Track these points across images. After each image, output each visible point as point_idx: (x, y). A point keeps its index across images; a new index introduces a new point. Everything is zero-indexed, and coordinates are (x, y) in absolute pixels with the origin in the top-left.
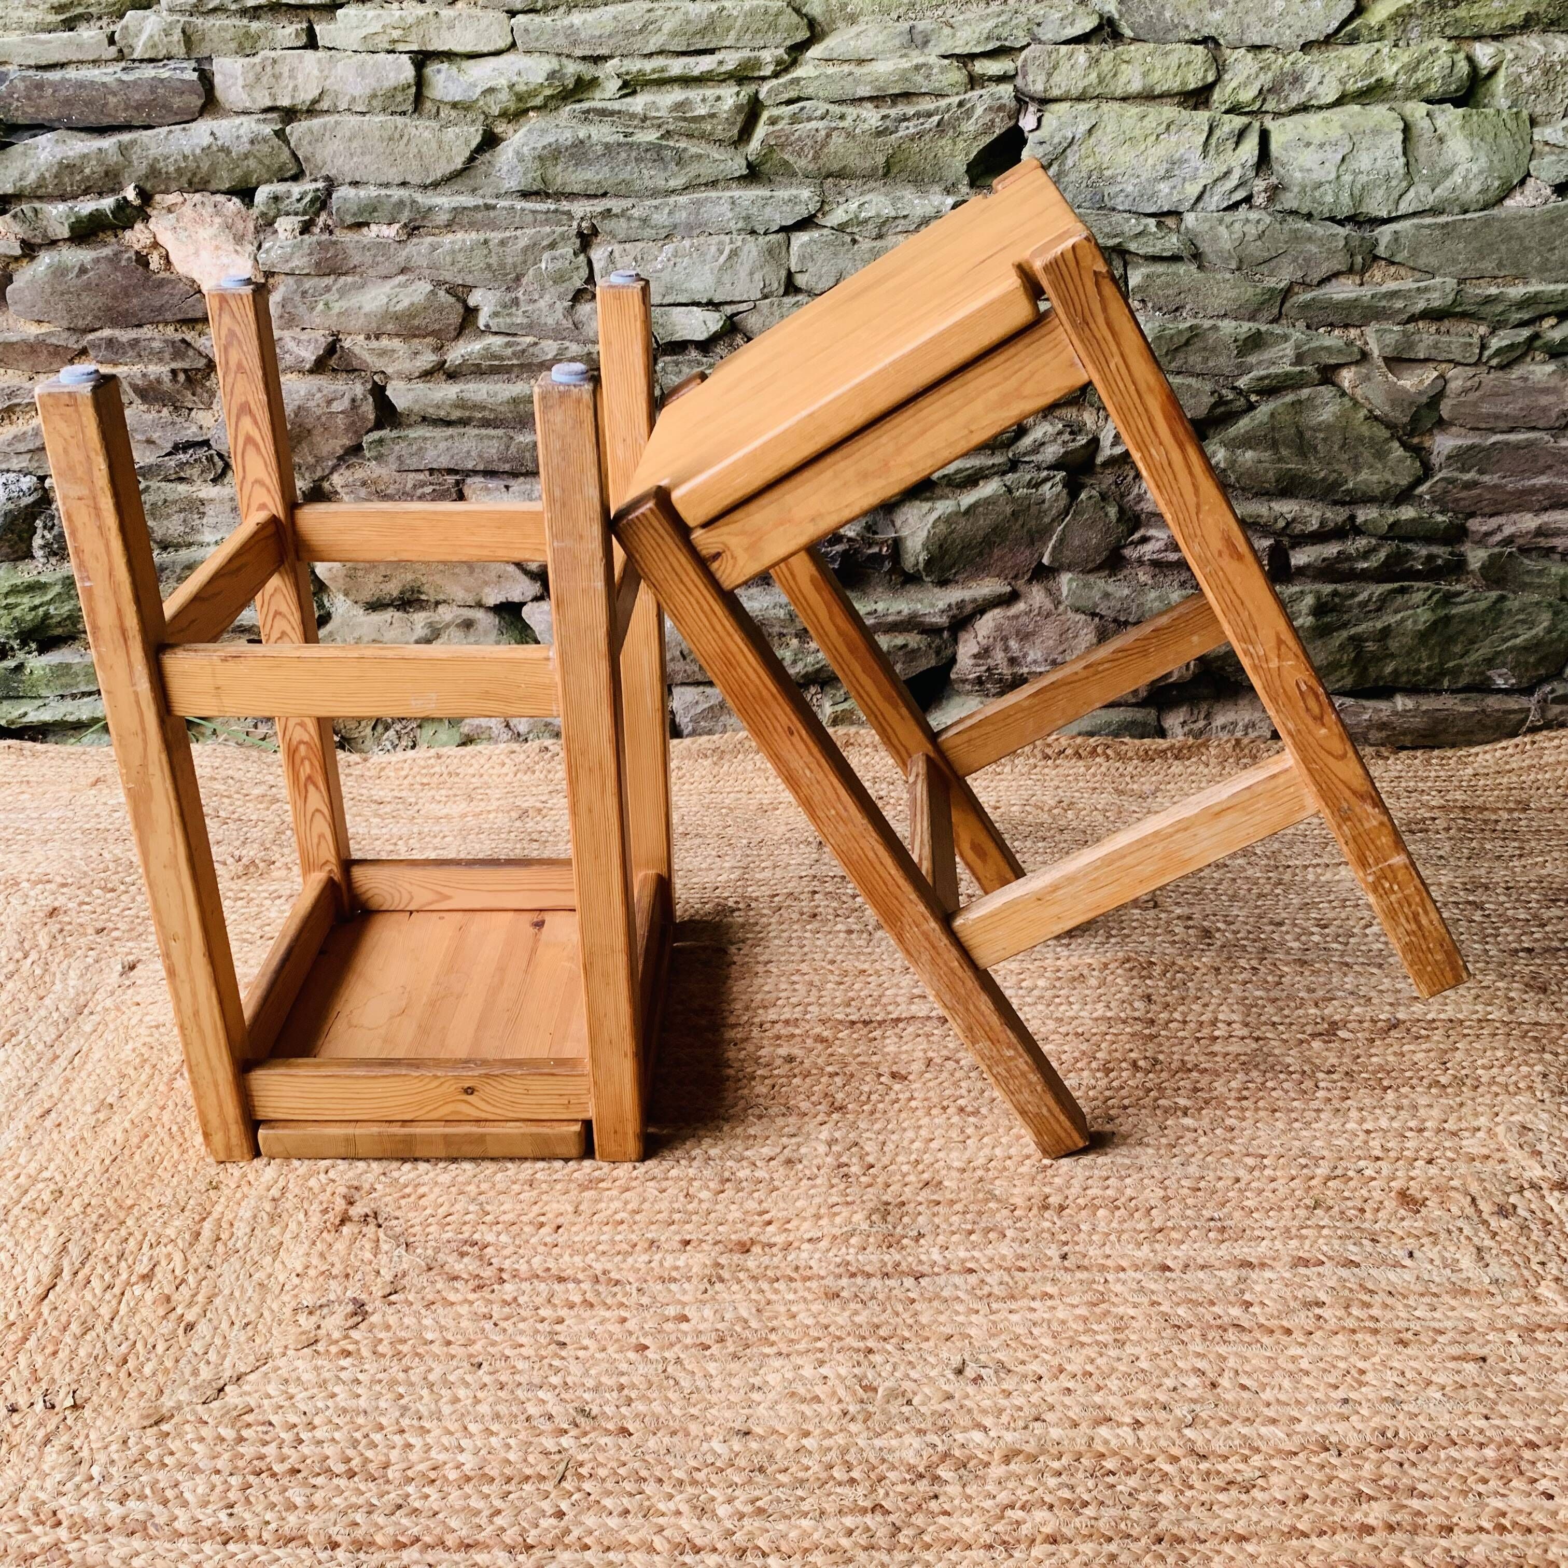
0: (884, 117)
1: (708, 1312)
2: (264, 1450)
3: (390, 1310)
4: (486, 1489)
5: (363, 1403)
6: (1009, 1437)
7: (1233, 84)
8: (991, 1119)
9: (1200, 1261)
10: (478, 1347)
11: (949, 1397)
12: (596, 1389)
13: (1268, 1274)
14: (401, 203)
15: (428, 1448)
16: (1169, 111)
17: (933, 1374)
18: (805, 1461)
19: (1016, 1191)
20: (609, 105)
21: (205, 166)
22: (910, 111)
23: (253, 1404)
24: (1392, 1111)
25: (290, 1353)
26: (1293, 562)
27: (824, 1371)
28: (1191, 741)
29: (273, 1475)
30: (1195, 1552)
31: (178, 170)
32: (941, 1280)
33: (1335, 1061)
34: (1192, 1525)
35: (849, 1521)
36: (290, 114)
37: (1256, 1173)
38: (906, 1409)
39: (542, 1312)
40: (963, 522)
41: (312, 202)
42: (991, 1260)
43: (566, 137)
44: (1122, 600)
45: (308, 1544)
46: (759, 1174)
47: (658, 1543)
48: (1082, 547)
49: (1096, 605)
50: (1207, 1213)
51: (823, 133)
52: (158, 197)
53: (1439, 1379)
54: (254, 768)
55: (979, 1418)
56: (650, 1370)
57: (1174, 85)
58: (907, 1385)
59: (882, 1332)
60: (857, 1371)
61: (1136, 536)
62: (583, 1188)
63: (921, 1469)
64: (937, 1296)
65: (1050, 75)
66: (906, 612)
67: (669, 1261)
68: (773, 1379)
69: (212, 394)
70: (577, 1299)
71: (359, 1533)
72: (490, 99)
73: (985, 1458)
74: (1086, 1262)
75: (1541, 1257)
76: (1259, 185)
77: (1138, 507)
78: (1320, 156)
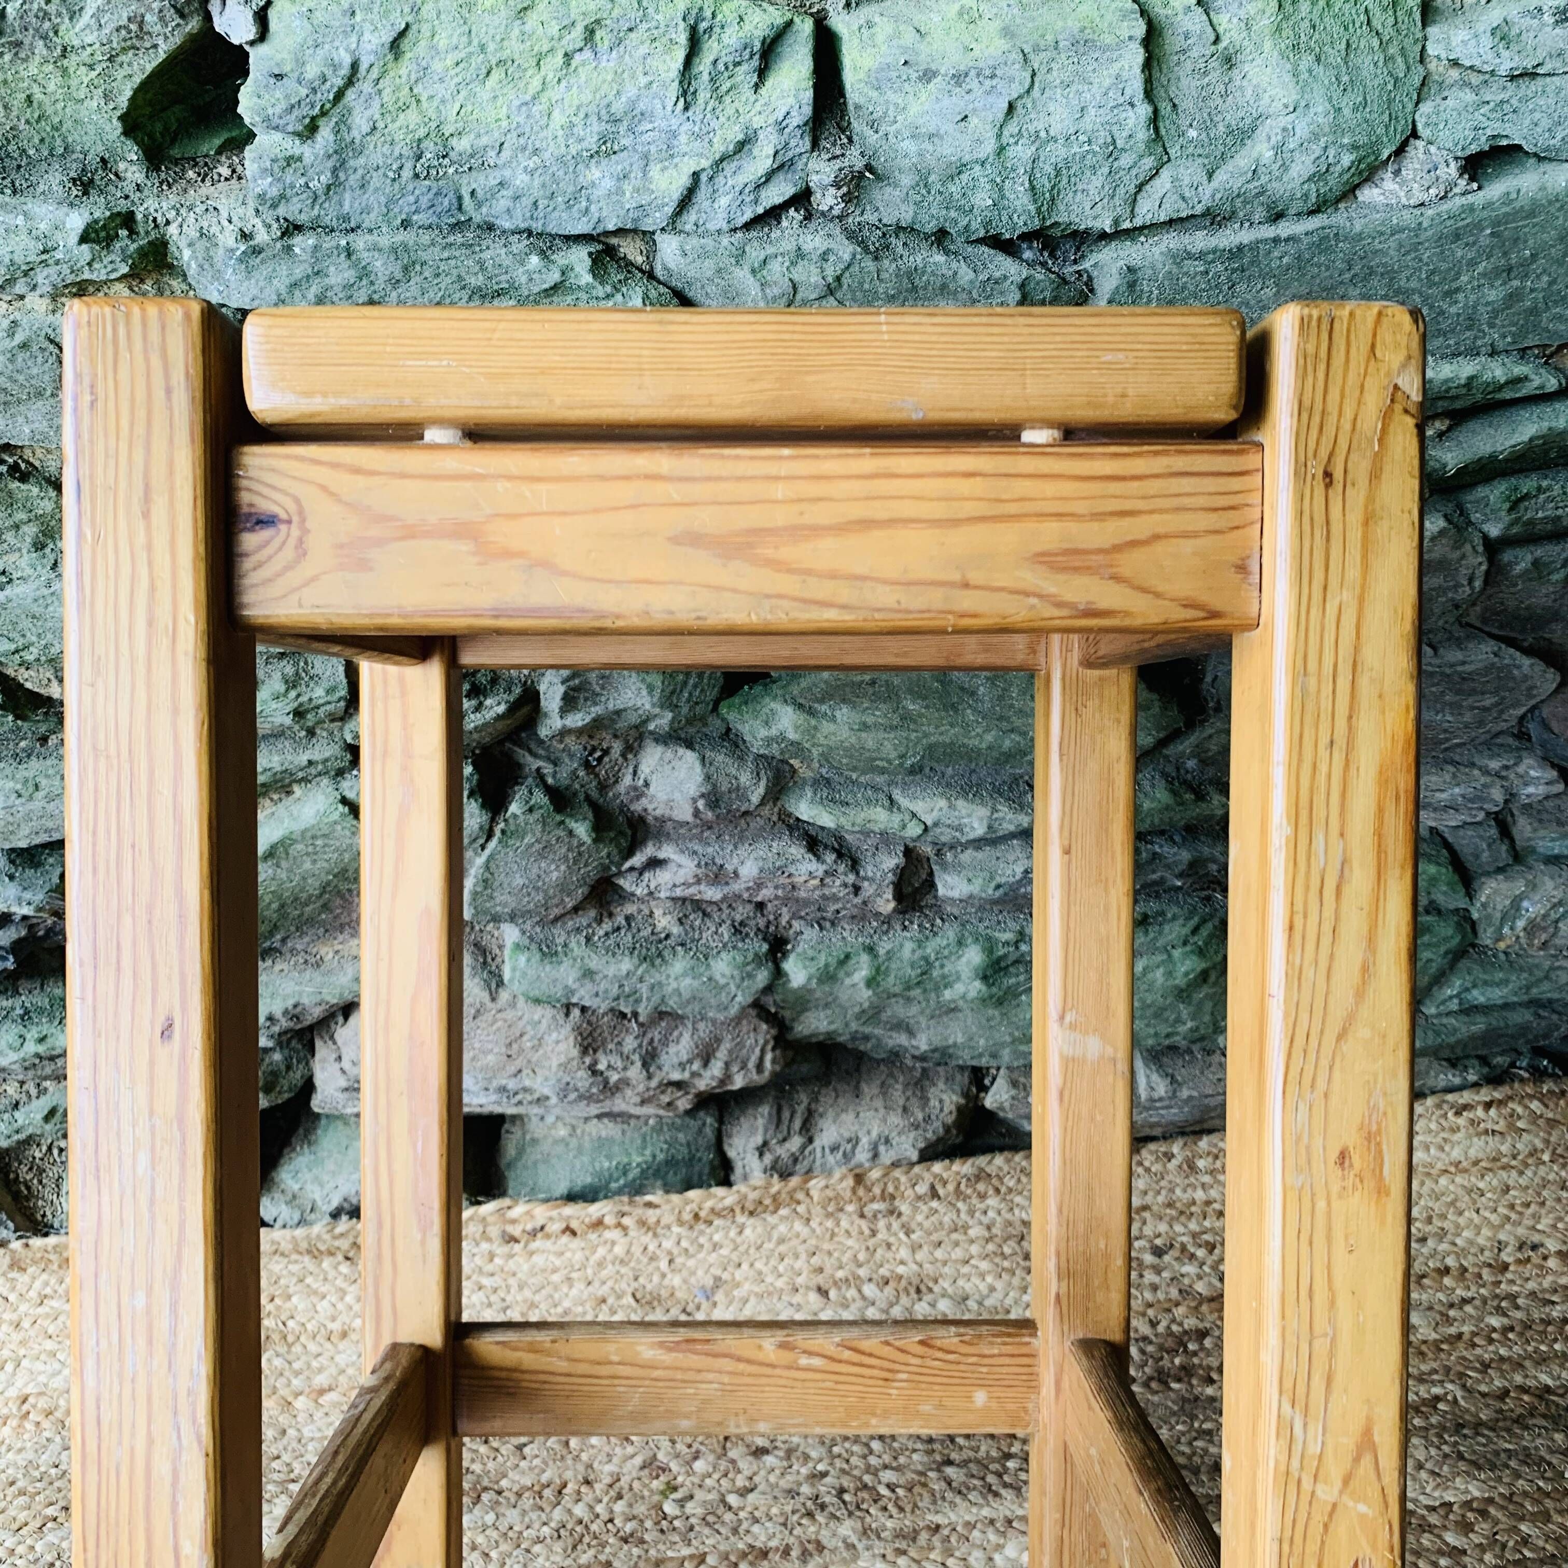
26: (944, 892)
28: (776, 1185)
44: (620, 981)
48: (533, 885)
49: (570, 991)
61: (637, 860)
76: (823, 169)
77: (637, 807)
78: (957, 103)
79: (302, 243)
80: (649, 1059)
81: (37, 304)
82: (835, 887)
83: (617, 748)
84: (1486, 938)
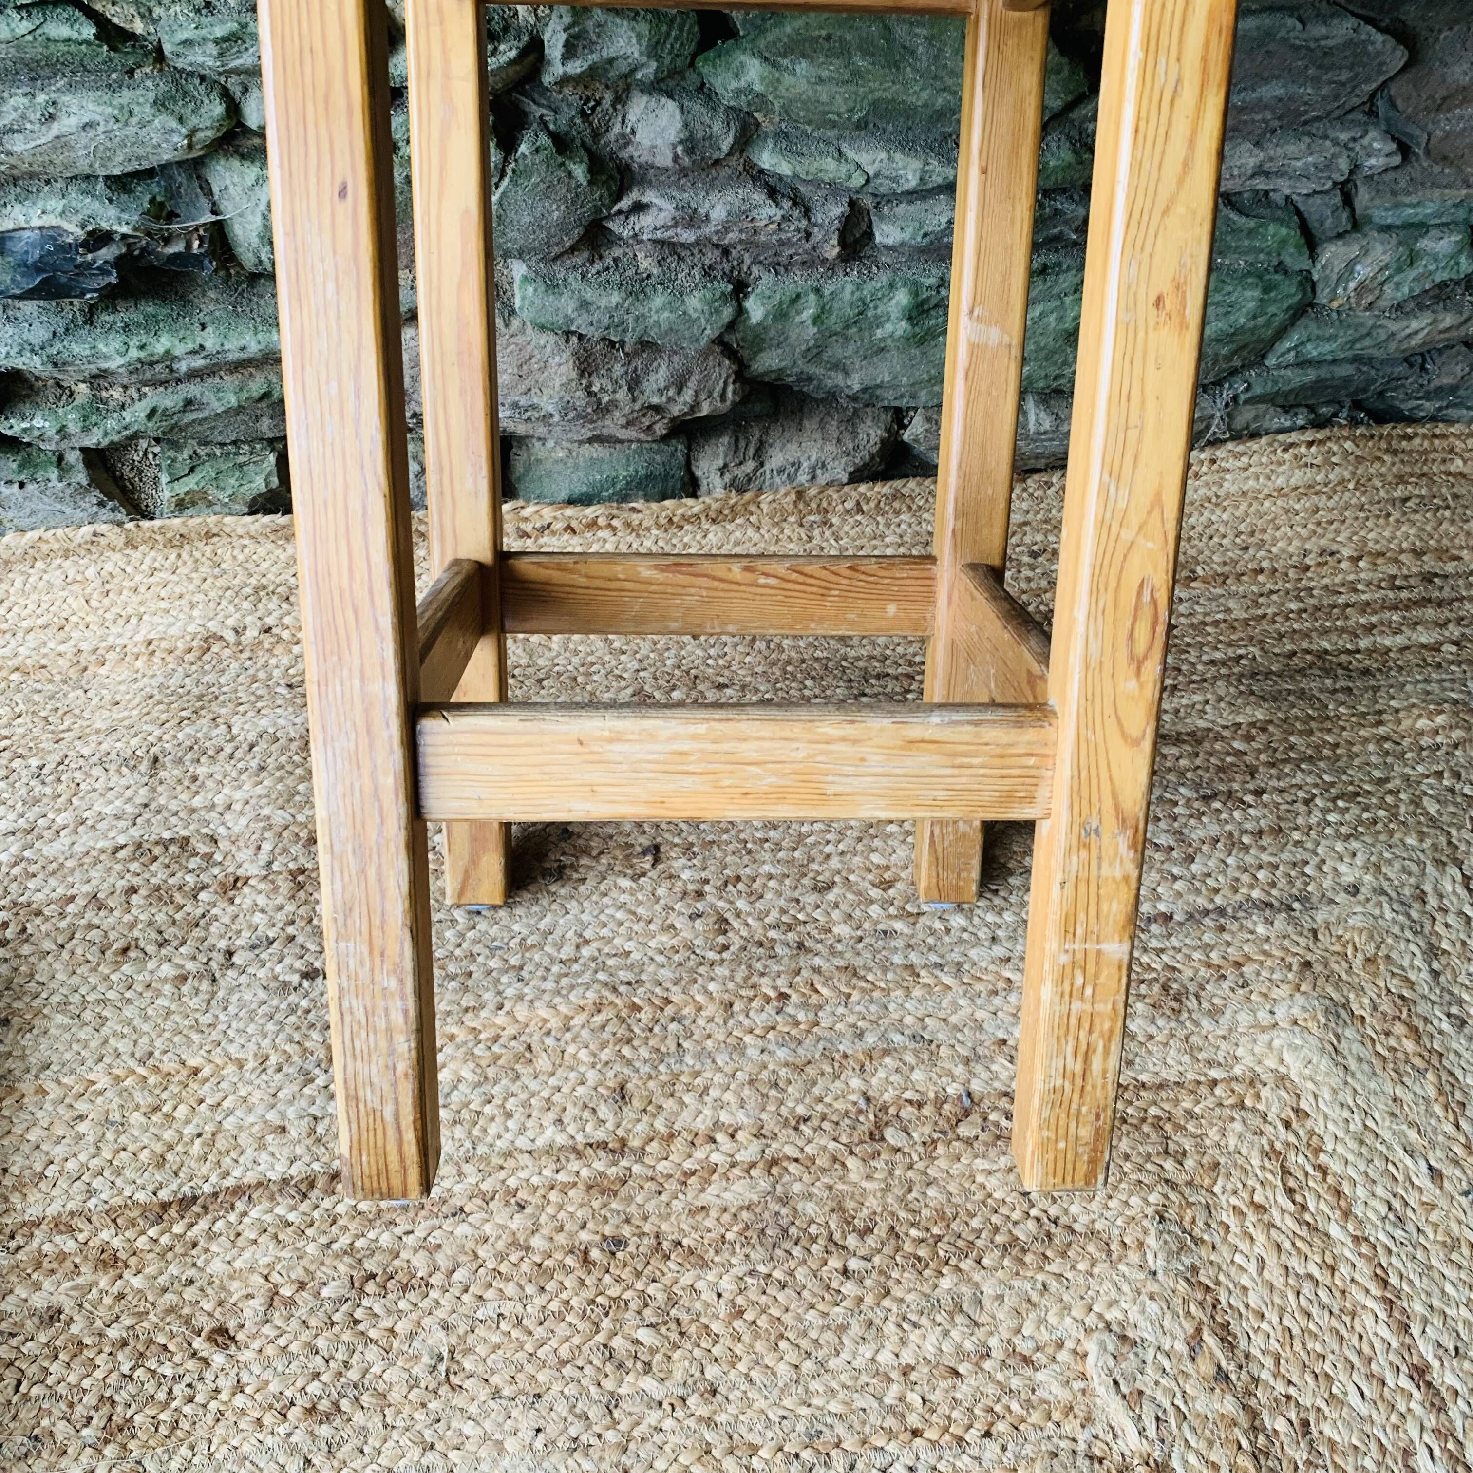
26: (880, 239)
28: (734, 498)
44: (610, 312)
49: (570, 320)
61: (625, 204)
77: (624, 154)
80: (634, 384)
82: (790, 232)
83: (608, 97)
84: (1322, 298)
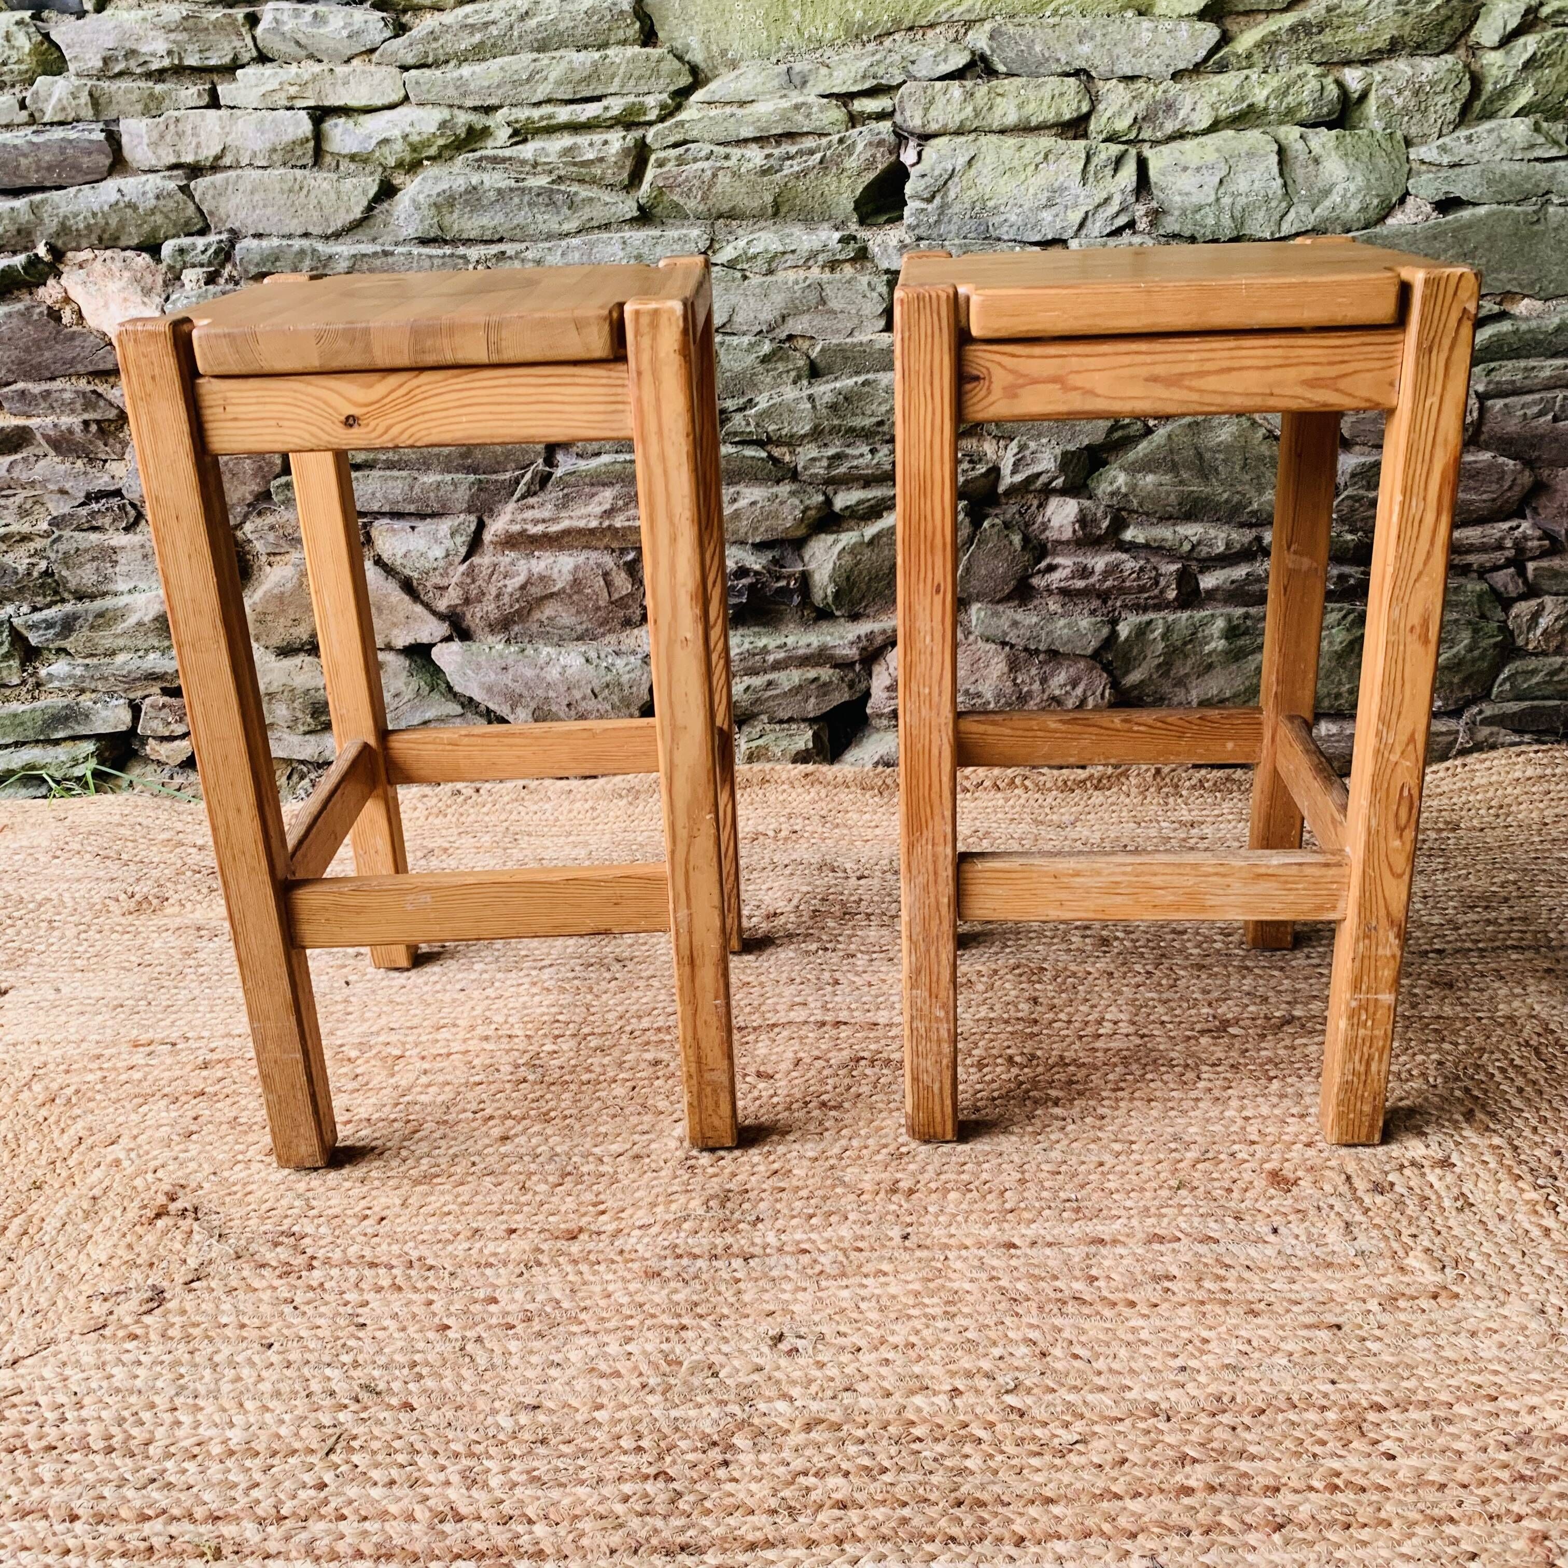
0: (768, 156)
1: (519, 1295)
2: (23, 1429)
3: (192, 1296)
4: (248, 1463)
5: (138, 1383)
6: (815, 1406)
7: (1108, 114)
8: (853, 1113)
9: (1049, 1239)
10: (273, 1329)
11: (760, 1369)
12: (385, 1367)
13: (1120, 1250)
14: (302, 252)
15: (197, 1425)
16: (1046, 141)
17: (746, 1347)
18: (593, 1433)
19: (867, 1177)
20: (500, 153)
21: (114, 222)
22: (793, 149)
23: (23, 1386)
24: (1275, 1100)
25: (75, 1337)
26: (1202, 585)
27: (629, 1348)
29: (27, 1452)
30: (996, 1514)
31: (88, 227)
32: (772, 1261)
33: (1222, 1055)
34: (997, 1489)
35: (627, 1488)
36: (195, 171)
37: (1122, 1158)
38: (711, 1382)
39: (347, 1297)
40: (867, 552)
41: (216, 253)
42: (829, 1241)
43: (460, 184)
44: (1031, 628)
45: (46, 1517)
46: (603, 1169)
47: (420, 1513)
48: (989, 575)
49: (1005, 634)
50: (1063, 1195)
51: (709, 173)
52: (70, 254)
53: (1289, 1346)
54: (165, 816)
55: (785, 1388)
56: (446, 1348)
57: (1050, 116)
58: (716, 1359)
59: (699, 1310)
60: (665, 1346)
61: (1043, 565)
62: (416, 1182)
63: (715, 1438)
64: (765, 1275)
65: (926, 110)
66: (815, 644)
67: (491, 1247)
68: (575, 1356)
69: (125, 444)
70: (385, 1282)
71: (103, 1506)
72: (386, 150)
73: (786, 1426)
74: (928, 1242)
75: (1413, 1230)
76: (1140, 210)
77: (1043, 536)
78: (1198, 179)
79: (923, 244)
80: (1044, 681)
81: (816, 270)
82: (1145, 580)
83: (1035, 501)
84: (1520, 640)
